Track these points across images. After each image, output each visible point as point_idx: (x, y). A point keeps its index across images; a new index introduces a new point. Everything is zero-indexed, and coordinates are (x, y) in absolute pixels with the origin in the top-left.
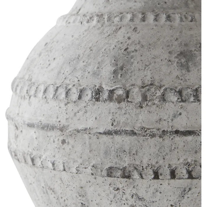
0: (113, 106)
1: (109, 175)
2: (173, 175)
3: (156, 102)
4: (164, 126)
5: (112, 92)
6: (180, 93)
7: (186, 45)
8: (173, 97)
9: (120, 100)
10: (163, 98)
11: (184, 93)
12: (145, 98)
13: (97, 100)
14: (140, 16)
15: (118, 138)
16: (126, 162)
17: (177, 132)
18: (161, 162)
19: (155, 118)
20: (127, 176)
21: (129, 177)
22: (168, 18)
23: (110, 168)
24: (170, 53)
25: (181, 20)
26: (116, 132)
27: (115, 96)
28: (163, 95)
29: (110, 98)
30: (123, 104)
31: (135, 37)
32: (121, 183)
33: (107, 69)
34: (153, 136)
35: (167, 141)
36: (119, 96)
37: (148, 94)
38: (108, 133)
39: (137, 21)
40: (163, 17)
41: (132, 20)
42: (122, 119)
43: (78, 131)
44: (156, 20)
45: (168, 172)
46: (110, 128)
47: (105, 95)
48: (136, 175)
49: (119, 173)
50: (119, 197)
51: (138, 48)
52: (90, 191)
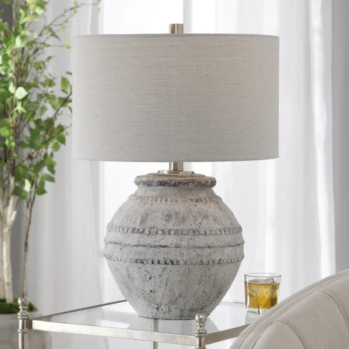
0: (138, 235)
1: (136, 262)
2: (159, 262)
3: (154, 234)
4: (156, 244)
5: (138, 230)
6: (163, 231)
7: (170, 212)
8: (160, 232)
9: (141, 233)
10: (157, 233)
11: (165, 231)
12: (150, 232)
13: (133, 232)
14: (155, 199)
15: (140, 248)
16: (142, 257)
17: (161, 246)
18: (155, 257)
19: (154, 240)
20: (142, 262)
21: (143, 263)
22: (166, 200)
23: (137, 259)
24: (163, 215)
25: (171, 201)
26: (139, 245)
27: (140, 231)
28: (157, 231)
29: (138, 232)
30: (142, 234)
31: (151, 208)
32: (140, 265)
33: (139, 220)
34: (152, 247)
35: (157, 250)
36: (141, 231)
37: (151, 231)
38: (136, 246)
39: (154, 201)
40: (164, 200)
41: (152, 200)
42: (141, 240)
43: (126, 245)
44: (161, 201)
45: (157, 261)
46: (137, 243)
47: (136, 231)
48: (145, 262)
49: (139, 262)
50: (140, 271)
51: (151, 212)
52: (130, 269)
